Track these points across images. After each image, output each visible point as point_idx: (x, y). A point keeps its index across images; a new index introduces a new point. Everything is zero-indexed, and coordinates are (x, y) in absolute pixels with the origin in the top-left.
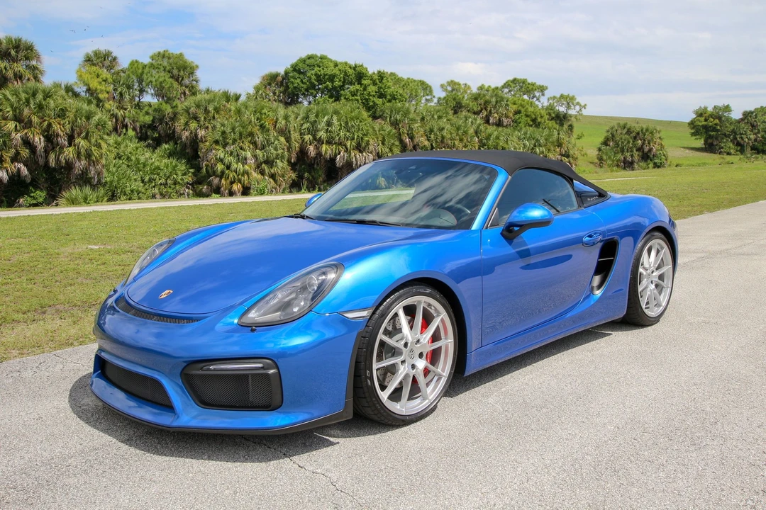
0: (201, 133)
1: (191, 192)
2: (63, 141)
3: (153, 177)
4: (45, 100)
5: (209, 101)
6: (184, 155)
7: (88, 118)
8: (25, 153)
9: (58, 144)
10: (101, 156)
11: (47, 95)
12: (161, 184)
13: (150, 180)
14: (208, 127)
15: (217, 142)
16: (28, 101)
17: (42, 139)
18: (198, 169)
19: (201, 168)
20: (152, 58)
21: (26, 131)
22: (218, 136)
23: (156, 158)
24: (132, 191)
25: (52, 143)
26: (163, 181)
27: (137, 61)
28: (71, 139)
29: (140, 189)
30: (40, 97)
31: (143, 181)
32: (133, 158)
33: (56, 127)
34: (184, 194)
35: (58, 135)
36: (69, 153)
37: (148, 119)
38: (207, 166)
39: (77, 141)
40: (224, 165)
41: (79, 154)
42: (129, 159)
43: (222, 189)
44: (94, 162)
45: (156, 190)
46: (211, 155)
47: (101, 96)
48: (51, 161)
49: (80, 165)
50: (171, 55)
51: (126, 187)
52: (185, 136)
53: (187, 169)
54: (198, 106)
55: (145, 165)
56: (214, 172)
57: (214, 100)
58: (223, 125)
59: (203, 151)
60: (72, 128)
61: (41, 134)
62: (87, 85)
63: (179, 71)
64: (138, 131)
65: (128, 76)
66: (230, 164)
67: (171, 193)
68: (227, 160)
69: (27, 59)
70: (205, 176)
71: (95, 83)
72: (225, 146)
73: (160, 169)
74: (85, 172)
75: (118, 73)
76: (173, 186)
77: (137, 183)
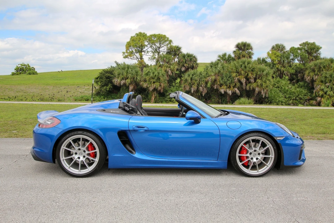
0: (315, 78)
1: (307, 103)
2: (252, 80)
3: (291, 96)
4: (247, 64)
5: (321, 63)
6: (308, 87)
7: (263, 71)
8: (238, 84)
10: (267, 87)
11: (249, 63)
13: (289, 97)
14: (319, 75)
15: (322, 82)
16: (241, 65)
17: (245, 79)
18: (312, 93)
19: (314, 93)
20: (300, 45)
21: (239, 76)
22: (323, 79)
23: (294, 88)
24: (279, 101)
25: (249, 81)
26: (294, 98)
27: (293, 47)
28: (255, 79)
29: (283, 101)
31: (285, 98)
32: (283, 88)
33: (250, 75)
34: (304, 104)
35: (250, 78)
36: (254, 85)
37: (293, 71)
38: (316, 92)
39: (257, 80)
40: (324, 92)
41: (258, 86)
42: (281, 88)
43: (322, 102)
44: (263, 89)
45: (291, 101)
46: (318, 88)
47: (275, 62)
48: (247, 88)
49: (257, 90)
50: (309, 43)
51: (277, 99)
52: (308, 79)
53: (307, 93)
54: (316, 65)
55: (287, 90)
56: (319, 95)
57: (324, 63)
58: (326, 74)
59: (315, 85)
60: (256, 75)
61: (244, 78)
62: (271, 58)
63: (311, 50)
64: (290, 76)
65: (288, 54)
66: (327, 91)
67: (298, 103)
68: (325, 90)
69: (247, 49)
70: (315, 97)
71: (273, 58)
72: (326, 83)
73: (294, 93)
74: (260, 93)
75: (284, 53)
76: (299, 100)
77: (282, 98)
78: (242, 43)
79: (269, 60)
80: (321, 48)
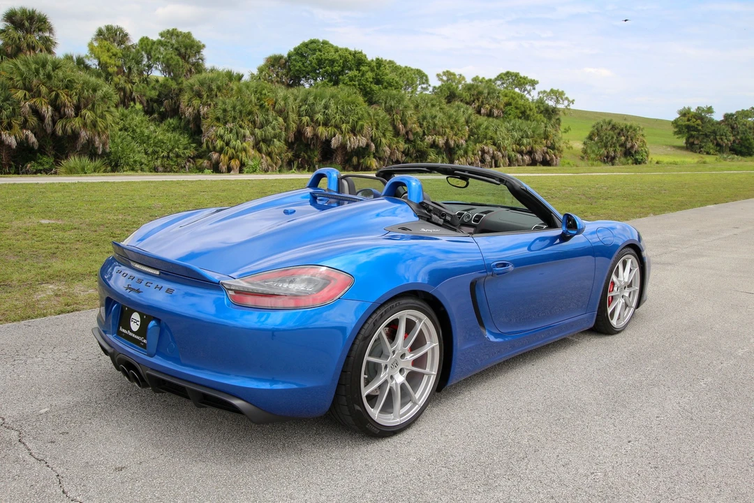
0: (204, 110)
1: (191, 165)
2: (70, 111)
3: (157, 149)
4: (54, 70)
5: (212, 80)
6: (187, 130)
7: (95, 90)
8: (33, 121)
9: (65, 114)
10: (106, 128)
11: (56, 66)
12: (163, 157)
13: (154, 152)
14: (210, 105)
15: (218, 119)
16: (37, 71)
17: (50, 108)
18: (200, 144)
19: (202, 144)
20: (162, 35)
21: (34, 100)
22: (219, 114)
23: (160, 132)
24: (135, 161)
25: (60, 112)
26: (165, 154)
27: (147, 38)
28: (78, 109)
29: (143, 160)
30: (49, 68)
31: (146, 153)
32: (138, 130)
33: (64, 98)
34: (185, 167)
35: (65, 106)
36: (77, 123)
37: (154, 94)
38: (207, 141)
39: (84, 112)
40: (224, 141)
41: (85, 125)
42: (134, 131)
43: (221, 164)
44: (99, 134)
45: (159, 162)
46: (212, 132)
47: (110, 70)
48: (58, 129)
49: (85, 135)
50: (179, 34)
51: (129, 158)
52: (189, 112)
53: (189, 144)
54: (202, 84)
55: (149, 138)
56: (214, 148)
57: (217, 79)
58: (224, 103)
59: (205, 126)
60: (79, 99)
61: (49, 104)
62: (99, 59)
63: (186, 49)
64: (145, 104)
65: (138, 52)
66: (230, 141)
67: (173, 165)
68: (227, 137)
69: (40, 30)
70: (205, 151)
71: (105, 58)
72: (225, 123)
73: (163, 143)
74: (90, 142)
75: (128, 48)
76: (175, 159)
77: (140, 155)
78: (24, 11)
79: (93, 63)
80: (204, 46)
